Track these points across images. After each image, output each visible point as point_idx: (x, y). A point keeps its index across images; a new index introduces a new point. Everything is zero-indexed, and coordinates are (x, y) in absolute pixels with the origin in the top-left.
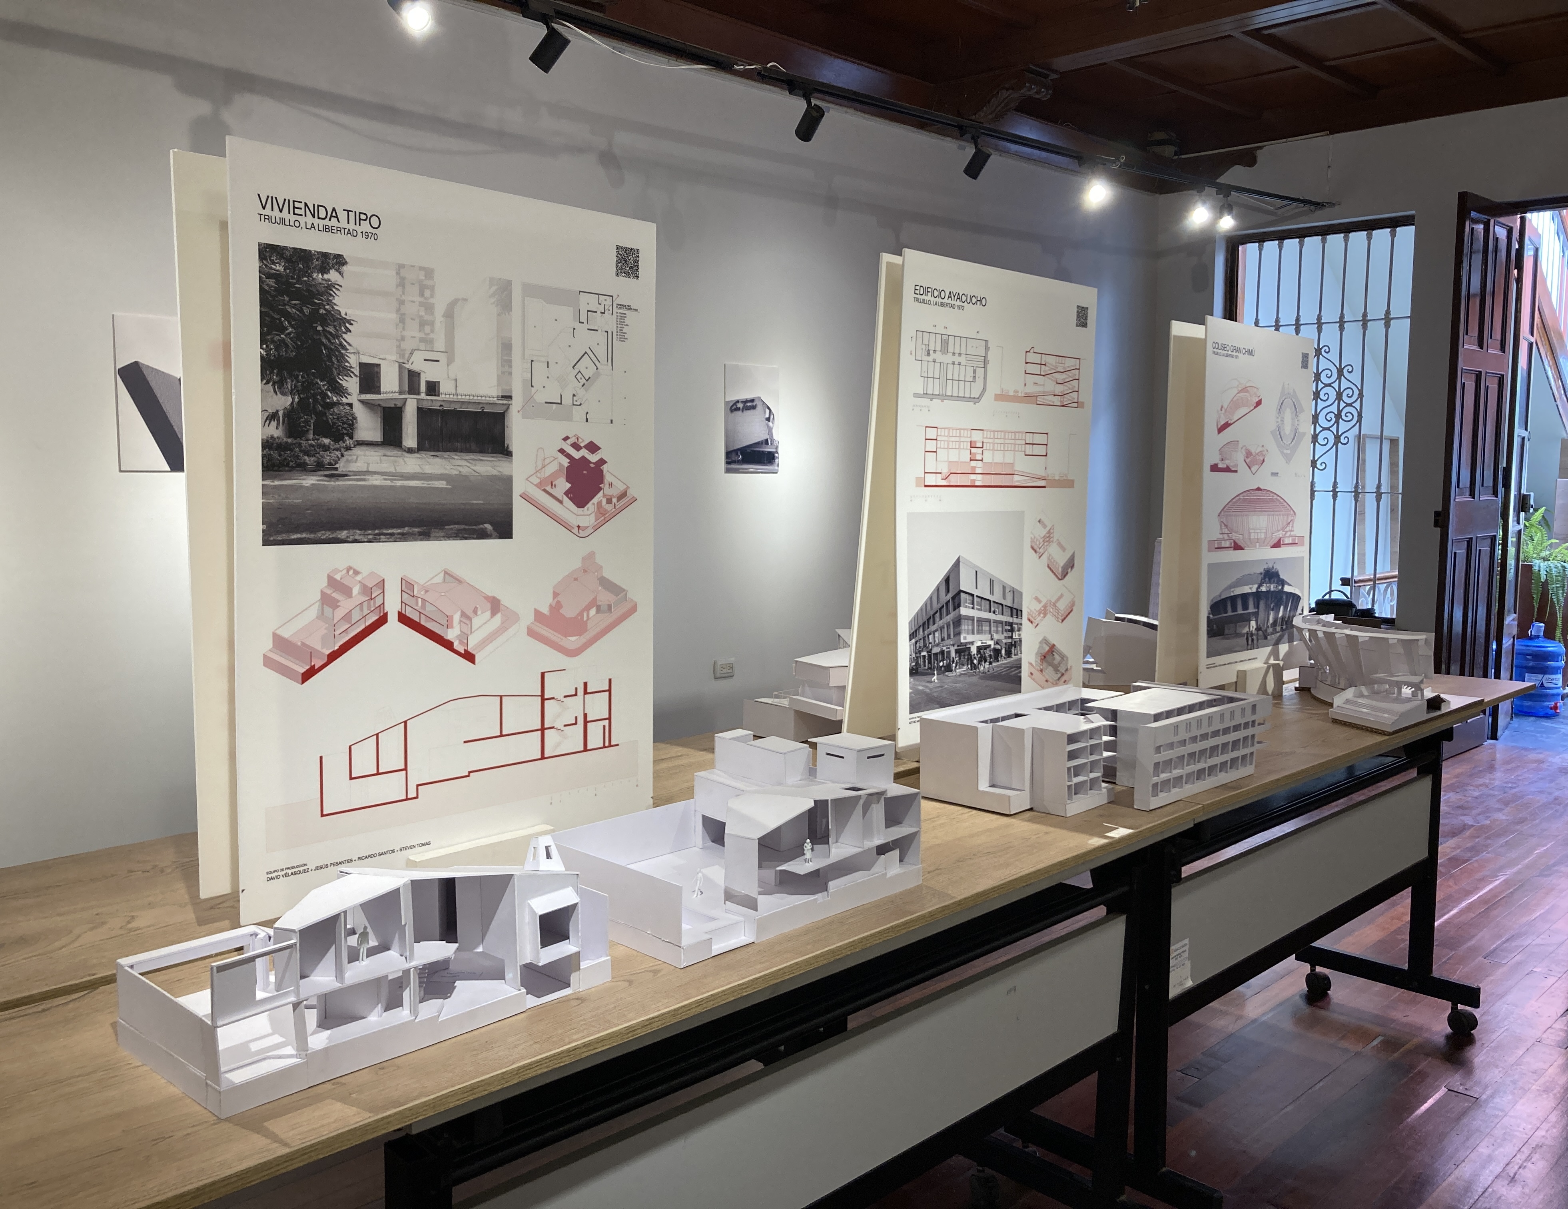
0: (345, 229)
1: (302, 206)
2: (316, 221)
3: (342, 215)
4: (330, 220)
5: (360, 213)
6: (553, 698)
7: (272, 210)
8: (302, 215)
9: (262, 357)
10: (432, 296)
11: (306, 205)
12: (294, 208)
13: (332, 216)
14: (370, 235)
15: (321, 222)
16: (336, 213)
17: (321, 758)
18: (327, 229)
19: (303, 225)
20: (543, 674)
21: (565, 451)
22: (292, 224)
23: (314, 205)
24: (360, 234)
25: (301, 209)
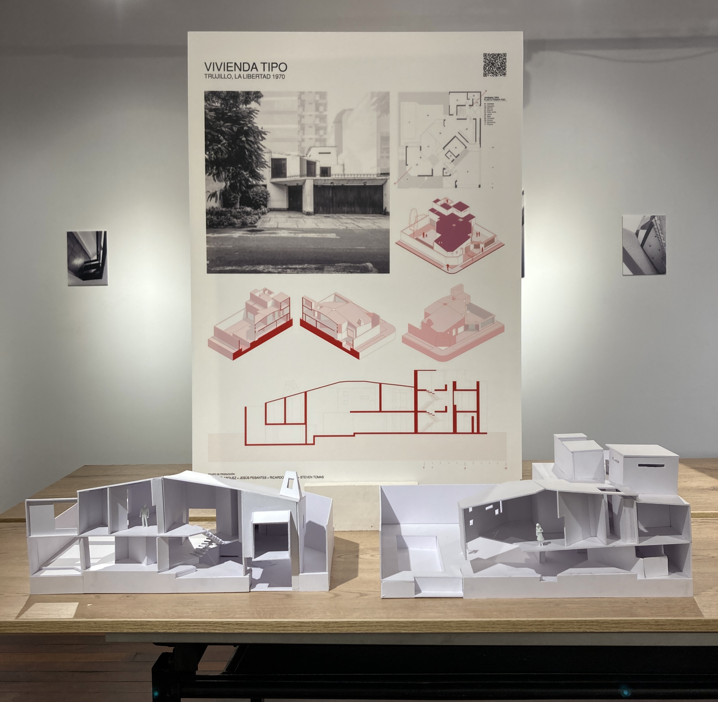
0: (261, 75)
1: (233, 65)
2: (242, 73)
3: (260, 67)
4: (251, 70)
5: (272, 63)
6: (425, 390)
7: (214, 70)
8: (232, 71)
9: (206, 160)
10: (325, 110)
11: (235, 64)
12: (228, 67)
13: (252, 68)
14: (279, 76)
15: (246, 73)
16: (256, 66)
17: (246, 408)
18: (249, 76)
19: (233, 76)
20: (416, 372)
21: (436, 210)
22: (226, 77)
23: (241, 63)
24: (272, 77)
25: (232, 67)
